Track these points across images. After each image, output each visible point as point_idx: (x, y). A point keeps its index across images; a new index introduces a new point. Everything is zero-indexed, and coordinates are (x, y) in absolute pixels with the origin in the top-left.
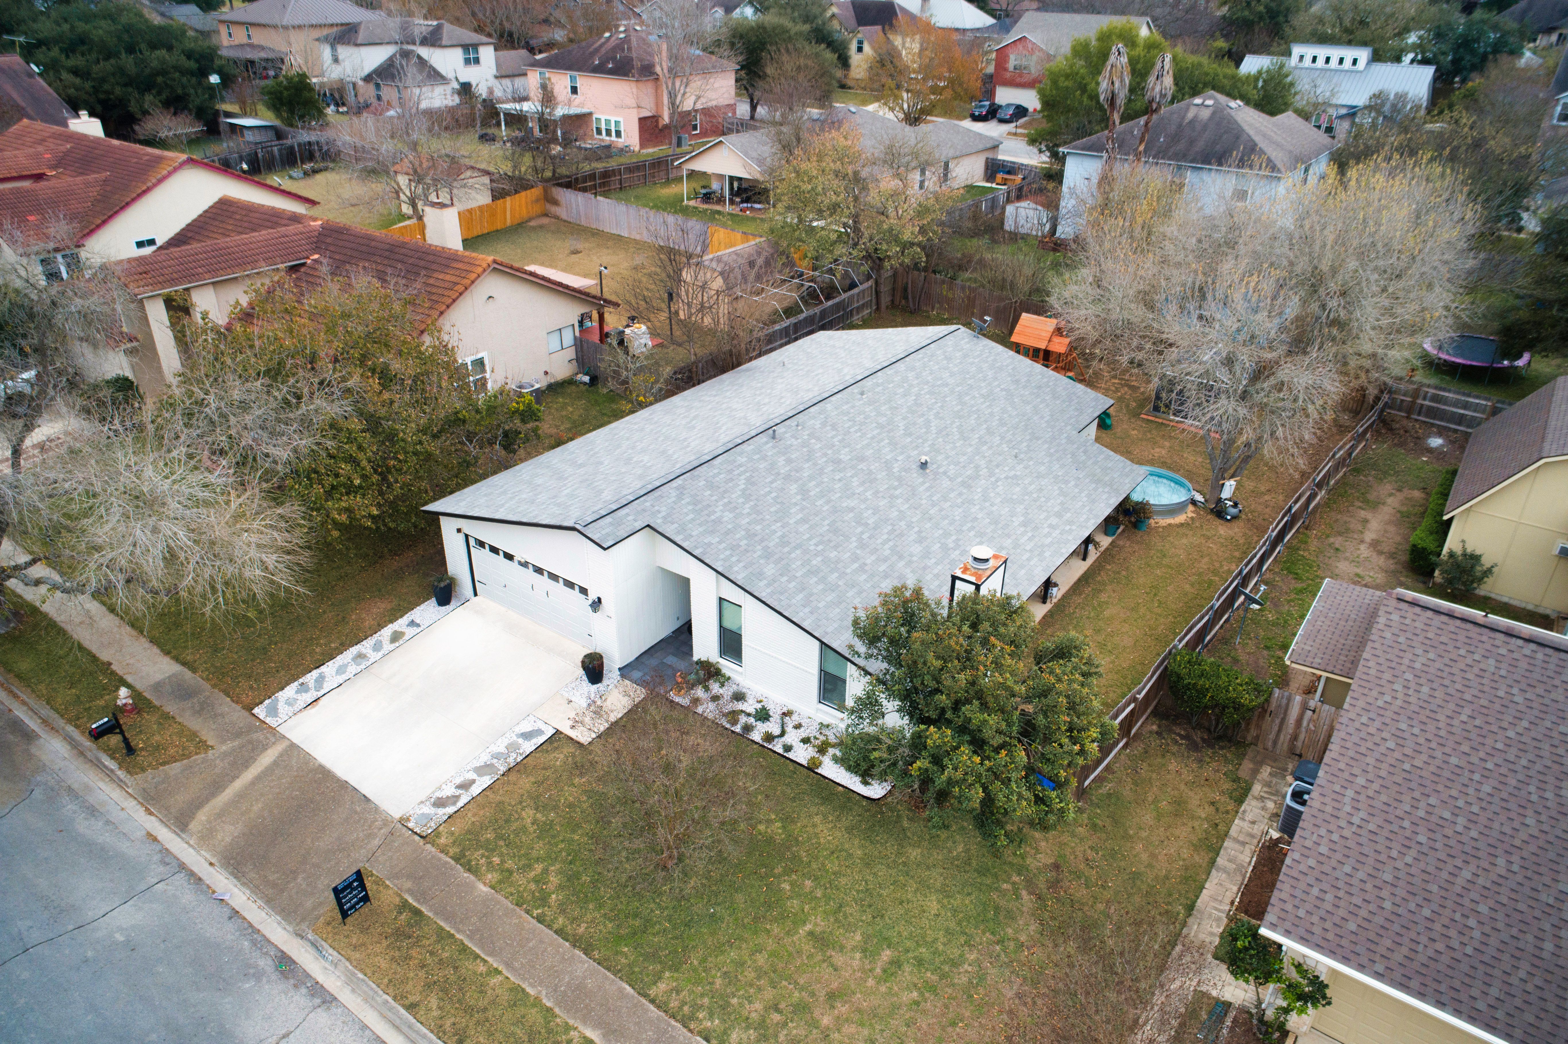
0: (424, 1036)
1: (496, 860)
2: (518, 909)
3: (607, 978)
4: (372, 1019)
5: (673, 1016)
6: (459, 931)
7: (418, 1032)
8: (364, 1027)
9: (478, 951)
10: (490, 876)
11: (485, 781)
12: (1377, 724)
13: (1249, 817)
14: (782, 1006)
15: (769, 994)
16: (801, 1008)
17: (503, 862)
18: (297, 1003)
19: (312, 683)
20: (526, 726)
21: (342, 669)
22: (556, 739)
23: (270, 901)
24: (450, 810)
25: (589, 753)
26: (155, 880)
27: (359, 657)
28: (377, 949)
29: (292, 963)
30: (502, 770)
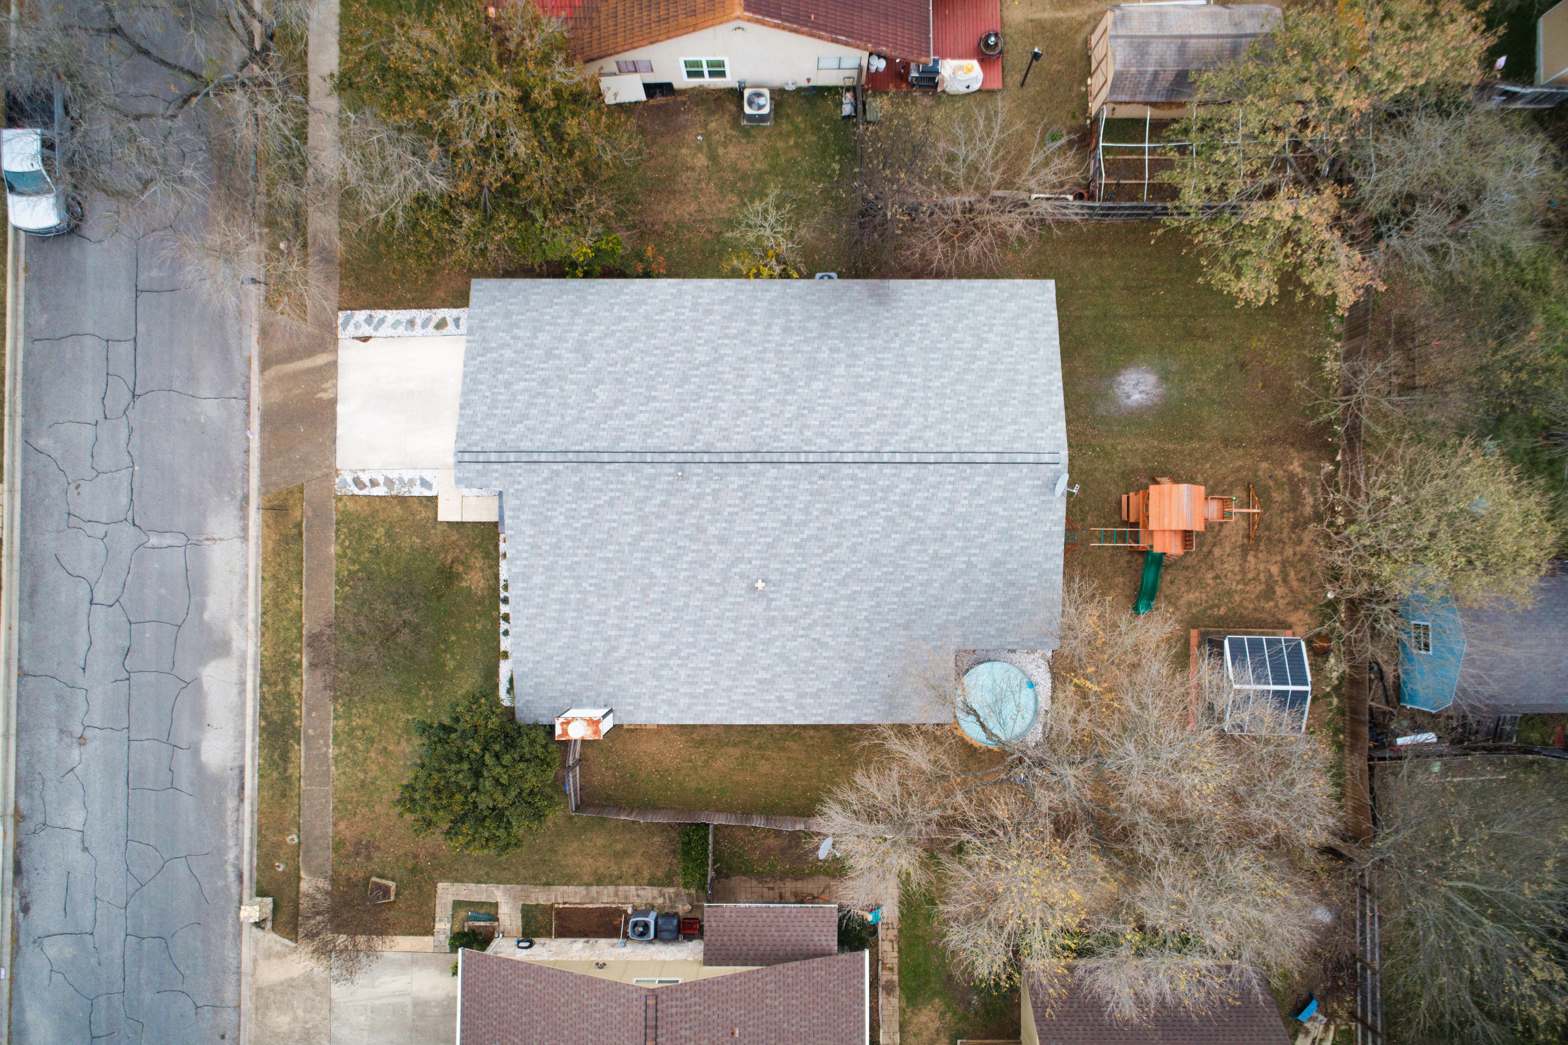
1: (347, 543)
2: (334, 577)
6: (306, 562)
9: (304, 581)
10: (339, 547)
11: (380, 491)
13: (641, 892)
15: (369, 722)
16: (371, 741)
17: (349, 546)
18: (235, 527)
19: (375, 320)
20: (428, 476)
21: (396, 324)
22: (433, 501)
23: (263, 459)
24: (356, 491)
25: (434, 528)
26: (234, 394)
27: (411, 323)
28: (273, 536)
29: (248, 503)
30: (394, 493)
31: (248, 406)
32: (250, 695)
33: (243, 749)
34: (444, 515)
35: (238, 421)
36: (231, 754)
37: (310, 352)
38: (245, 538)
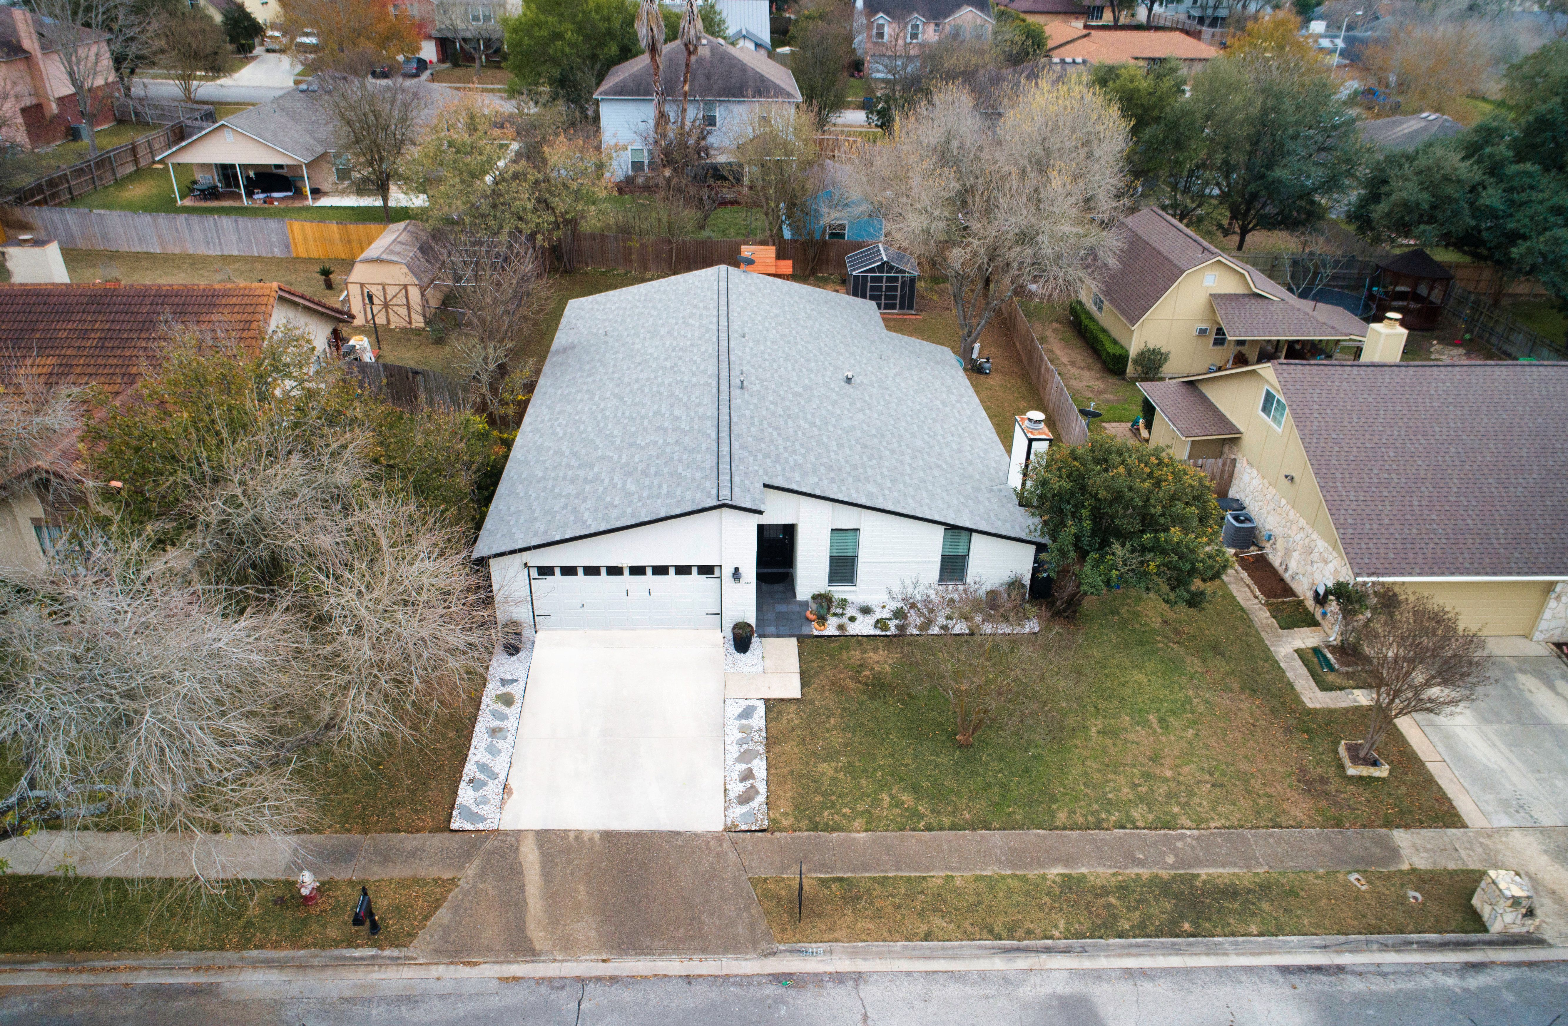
0: (962, 947)
1: (846, 811)
2: (904, 833)
3: (1019, 834)
4: (904, 965)
5: (1089, 828)
6: (887, 871)
7: (953, 948)
8: (909, 973)
9: (918, 874)
10: (856, 824)
11: (760, 767)
12: (1322, 440)
14: (1137, 782)
15: (1122, 780)
16: (1148, 776)
17: (853, 809)
18: (837, 995)
19: (479, 775)
20: (734, 710)
21: (493, 751)
22: (773, 706)
23: (705, 949)
24: (761, 799)
25: (812, 702)
26: (573, 1005)
27: (494, 732)
28: (849, 919)
29: (790, 976)
30: (761, 749)
31: (599, 979)
32: (1146, 962)
33: (1249, 970)
34: (791, 688)
35: (627, 996)
36: (1267, 988)
37: (516, 871)
38: (858, 977)
